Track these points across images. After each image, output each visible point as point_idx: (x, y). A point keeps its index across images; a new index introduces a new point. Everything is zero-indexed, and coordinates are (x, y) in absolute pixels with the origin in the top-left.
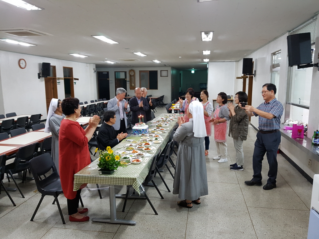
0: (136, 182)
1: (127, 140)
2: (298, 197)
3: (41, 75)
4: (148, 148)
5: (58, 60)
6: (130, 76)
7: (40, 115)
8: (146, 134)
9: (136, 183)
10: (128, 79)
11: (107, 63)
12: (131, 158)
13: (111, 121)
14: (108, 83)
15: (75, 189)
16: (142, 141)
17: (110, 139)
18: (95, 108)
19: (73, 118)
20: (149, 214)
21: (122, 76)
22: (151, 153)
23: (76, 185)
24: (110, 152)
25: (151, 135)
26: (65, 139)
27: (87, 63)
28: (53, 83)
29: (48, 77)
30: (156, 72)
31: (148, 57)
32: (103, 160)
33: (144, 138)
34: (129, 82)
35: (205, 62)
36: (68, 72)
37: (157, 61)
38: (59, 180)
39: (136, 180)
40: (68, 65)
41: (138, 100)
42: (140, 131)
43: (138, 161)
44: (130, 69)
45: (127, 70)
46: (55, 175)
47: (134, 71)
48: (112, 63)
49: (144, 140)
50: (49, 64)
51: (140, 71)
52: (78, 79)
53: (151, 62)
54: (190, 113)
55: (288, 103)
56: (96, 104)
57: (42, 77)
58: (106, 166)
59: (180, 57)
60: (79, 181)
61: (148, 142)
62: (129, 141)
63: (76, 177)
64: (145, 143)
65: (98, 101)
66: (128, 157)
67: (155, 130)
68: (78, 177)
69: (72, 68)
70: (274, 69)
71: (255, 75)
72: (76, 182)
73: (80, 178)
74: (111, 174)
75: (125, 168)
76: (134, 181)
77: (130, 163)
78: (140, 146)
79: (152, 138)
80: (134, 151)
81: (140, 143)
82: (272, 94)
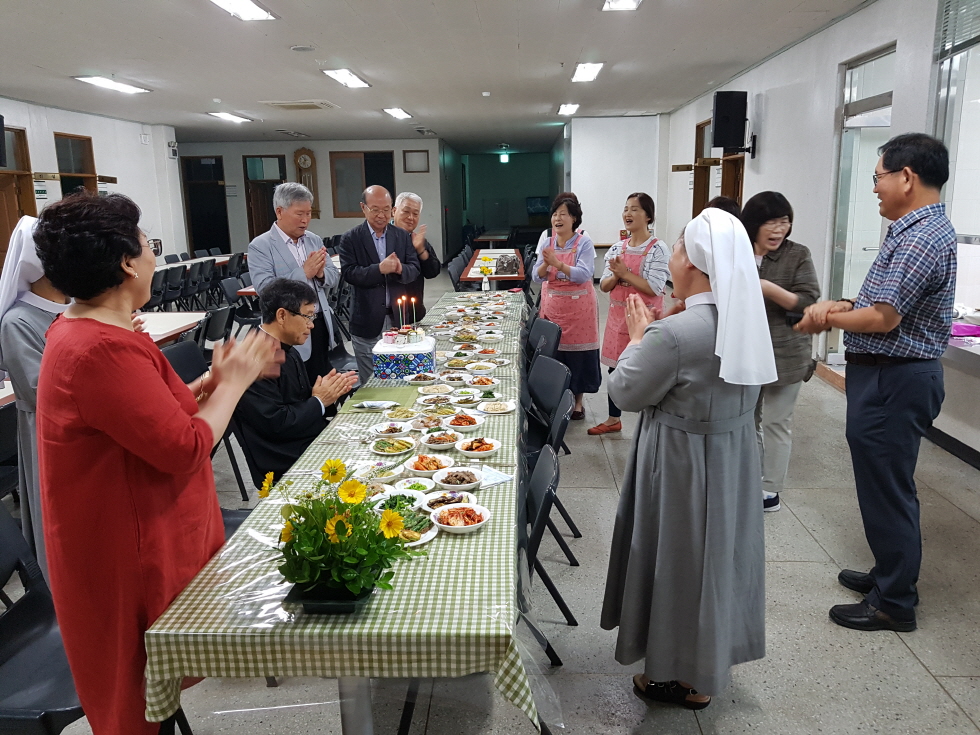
0: (511, 656)
1: (364, 404)
4: (480, 441)
5: (31, 106)
6: (300, 171)
8: (431, 375)
9: (513, 664)
11: (218, 121)
12: (422, 500)
14: (220, 195)
15: (154, 713)
16: (433, 407)
17: (286, 404)
18: (186, 283)
19: (118, 308)
21: (270, 171)
22: (501, 466)
23: (159, 689)
24: (351, 495)
25: (453, 376)
26: (71, 431)
27: (143, 123)
28: (19, 193)
30: (389, 156)
32: (314, 544)
33: (434, 391)
35: (561, 118)
36: (76, 153)
37: (398, 114)
39: (512, 649)
41: (374, 237)
42: (407, 361)
43: (470, 516)
44: (299, 146)
45: (288, 150)
47: (310, 153)
48: (238, 120)
49: (435, 401)
51: (331, 153)
52: (113, 180)
53: (375, 115)
54: (693, 267)
56: (188, 267)
58: (326, 575)
59: (485, 94)
60: (176, 665)
61: (458, 410)
62: (372, 409)
63: (158, 645)
64: (448, 414)
65: (194, 257)
66: (409, 493)
67: (458, 355)
68: (168, 644)
69: (88, 141)
70: (851, 122)
71: (753, 151)
72: (161, 672)
73: (179, 652)
74: (359, 613)
75: (418, 563)
76: (498, 652)
77: (431, 534)
78: (436, 434)
79: (467, 390)
80: (422, 459)
81: (430, 419)
82: (907, 187)
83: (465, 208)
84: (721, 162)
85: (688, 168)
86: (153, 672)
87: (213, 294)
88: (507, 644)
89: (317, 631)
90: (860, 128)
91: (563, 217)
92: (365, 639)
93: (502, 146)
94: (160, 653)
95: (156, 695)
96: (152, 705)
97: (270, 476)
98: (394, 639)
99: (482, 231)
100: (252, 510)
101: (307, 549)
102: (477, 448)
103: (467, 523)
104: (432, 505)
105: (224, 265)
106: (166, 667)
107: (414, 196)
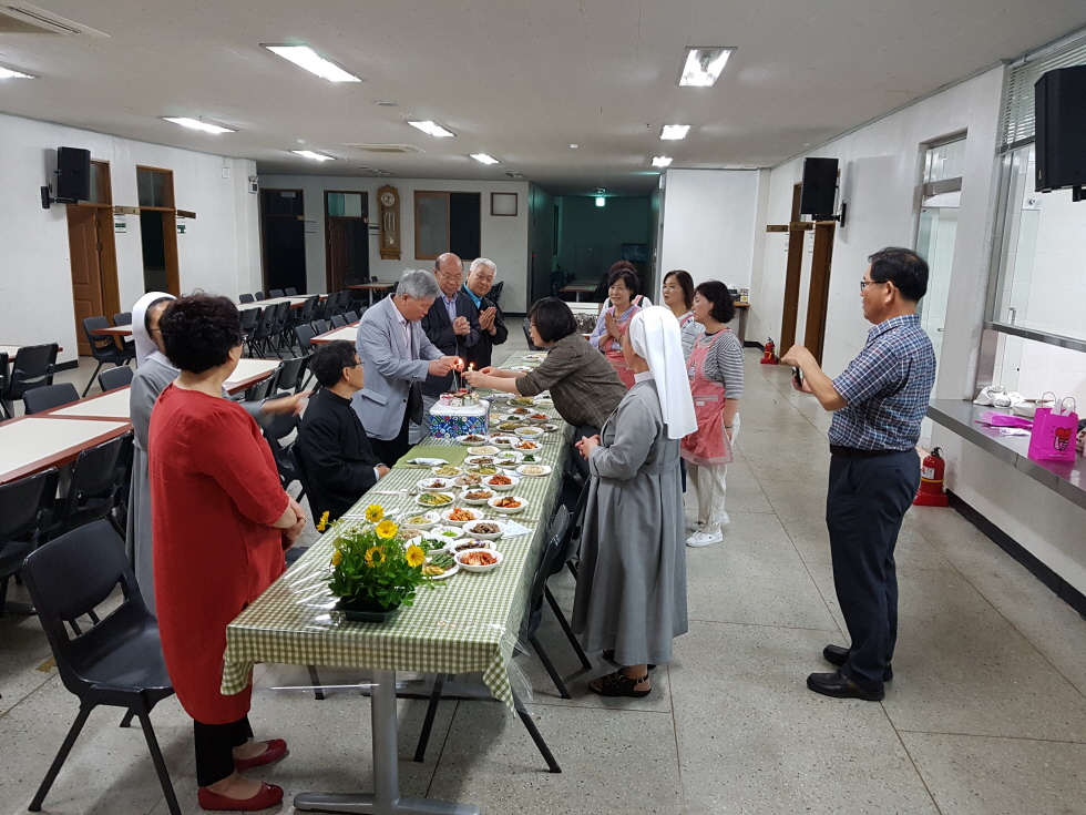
0: (497, 660)
1: (417, 460)
2: (1070, 687)
3: (53, 195)
4: (511, 499)
5: (116, 139)
6: (383, 208)
7: (55, 349)
8: (482, 437)
9: (497, 665)
10: (373, 220)
11: (301, 159)
12: (451, 545)
13: (347, 378)
14: (299, 230)
15: (228, 688)
16: (477, 466)
18: (260, 326)
20: (526, 770)
21: (352, 208)
22: (524, 521)
23: (233, 670)
24: (386, 532)
25: (502, 438)
27: (225, 157)
28: (99, 225)
29: (80, 202)
30: (476, 197)
31: (460, 141)
32: (356, 567)
33: (479, 452)
34: (376, 231)
35: (656, 169)
36: (157, 186)
37: (485, 159)
38: (153, 633)
39: (498, 654)
40: (157, 159)
42: (460, 423)
43: (486, 558)
44: (382, 183)
45: (371, 187)
46: (133, 614)
47: (394, 191)
48: (321, 159)
49: (480, 462)
50: (84, 154)
51: (416, 192)
52: (192, 215)
53: (462, 159)
54: (636, 355)
55: (992, 326)
56: (263, 309)
57: (58, 201)
58: (364, 591)
59: (572, 146)
60: (249, 652)
61: (499, 470)
62: (424, 466)
63: (236, 636)
64: (489, 474)
65: (268, 297)
66: (440, 538)
67: (511, 418)
68: (243, 635)
69: (170, 174)
70: (930, 202)
71: (843, 219)
72: (237, 656)
73: (251, 642)
74: (387, 622)
75: (439, 592)
76: (487, 657)
77: (454, 571)
78: (473, 491)
79: (512, 453)
80: (456, 511)
81: (472, 477)
82: (888, 299)
83: (555, 253)
84: (814, 226)
85: (784, 229)
86: (231, 656)
87: (285, 335)
88: (494, 650)
89: (354, 632)
90: (939, 208)
91: (620, 292)
92: (389, 640)
93: (597, 191)
94: (237, 642)
95: (231, 674)
96: (227, 681)
97: (326, 514)
98: (411, 642)
99: (571, 279)
100: (307, 548)
101: (351, 570)
102: (506, 505)
103: (483, 564)
104: (458, 549)
105: (299, 308)
106: (241, 652)
107: (489, 262)
